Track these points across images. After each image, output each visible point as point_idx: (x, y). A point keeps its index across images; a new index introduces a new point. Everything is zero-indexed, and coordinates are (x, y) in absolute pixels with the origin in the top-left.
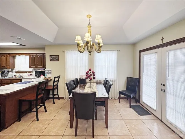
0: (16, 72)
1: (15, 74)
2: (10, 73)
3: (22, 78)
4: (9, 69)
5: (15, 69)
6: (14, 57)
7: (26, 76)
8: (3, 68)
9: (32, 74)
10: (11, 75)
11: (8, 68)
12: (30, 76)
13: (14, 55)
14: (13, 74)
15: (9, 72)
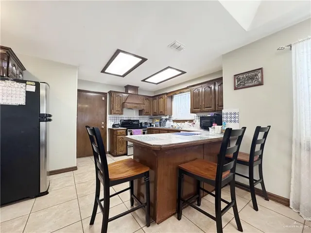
0: (174, 121)
1: (172, 123)
2: (168, 122)
3: (180, 129)
4: (167, 116)
5: (172, 116)
6: (172, 97)
7: (185, 126)
8: (161, 115)
9: (194, 124)
10: (169, 125)
11: (166, 114)
12: (192, 127)
13: (172, 94)
14: (170, 124)
15: (166, 120)
